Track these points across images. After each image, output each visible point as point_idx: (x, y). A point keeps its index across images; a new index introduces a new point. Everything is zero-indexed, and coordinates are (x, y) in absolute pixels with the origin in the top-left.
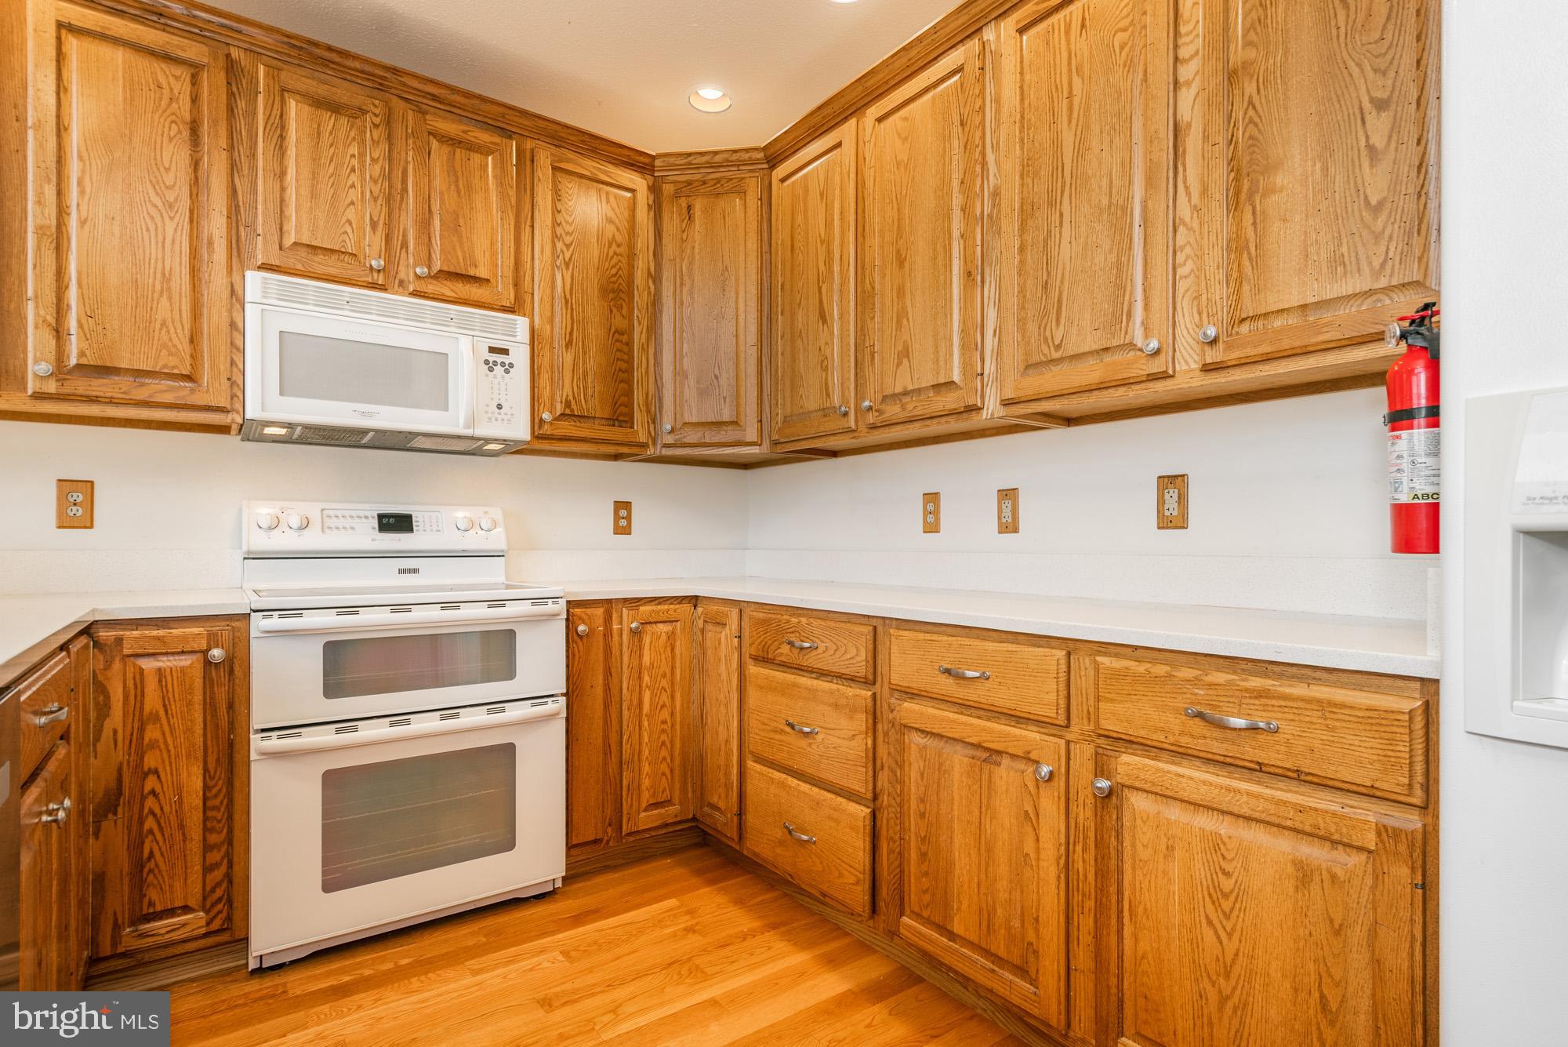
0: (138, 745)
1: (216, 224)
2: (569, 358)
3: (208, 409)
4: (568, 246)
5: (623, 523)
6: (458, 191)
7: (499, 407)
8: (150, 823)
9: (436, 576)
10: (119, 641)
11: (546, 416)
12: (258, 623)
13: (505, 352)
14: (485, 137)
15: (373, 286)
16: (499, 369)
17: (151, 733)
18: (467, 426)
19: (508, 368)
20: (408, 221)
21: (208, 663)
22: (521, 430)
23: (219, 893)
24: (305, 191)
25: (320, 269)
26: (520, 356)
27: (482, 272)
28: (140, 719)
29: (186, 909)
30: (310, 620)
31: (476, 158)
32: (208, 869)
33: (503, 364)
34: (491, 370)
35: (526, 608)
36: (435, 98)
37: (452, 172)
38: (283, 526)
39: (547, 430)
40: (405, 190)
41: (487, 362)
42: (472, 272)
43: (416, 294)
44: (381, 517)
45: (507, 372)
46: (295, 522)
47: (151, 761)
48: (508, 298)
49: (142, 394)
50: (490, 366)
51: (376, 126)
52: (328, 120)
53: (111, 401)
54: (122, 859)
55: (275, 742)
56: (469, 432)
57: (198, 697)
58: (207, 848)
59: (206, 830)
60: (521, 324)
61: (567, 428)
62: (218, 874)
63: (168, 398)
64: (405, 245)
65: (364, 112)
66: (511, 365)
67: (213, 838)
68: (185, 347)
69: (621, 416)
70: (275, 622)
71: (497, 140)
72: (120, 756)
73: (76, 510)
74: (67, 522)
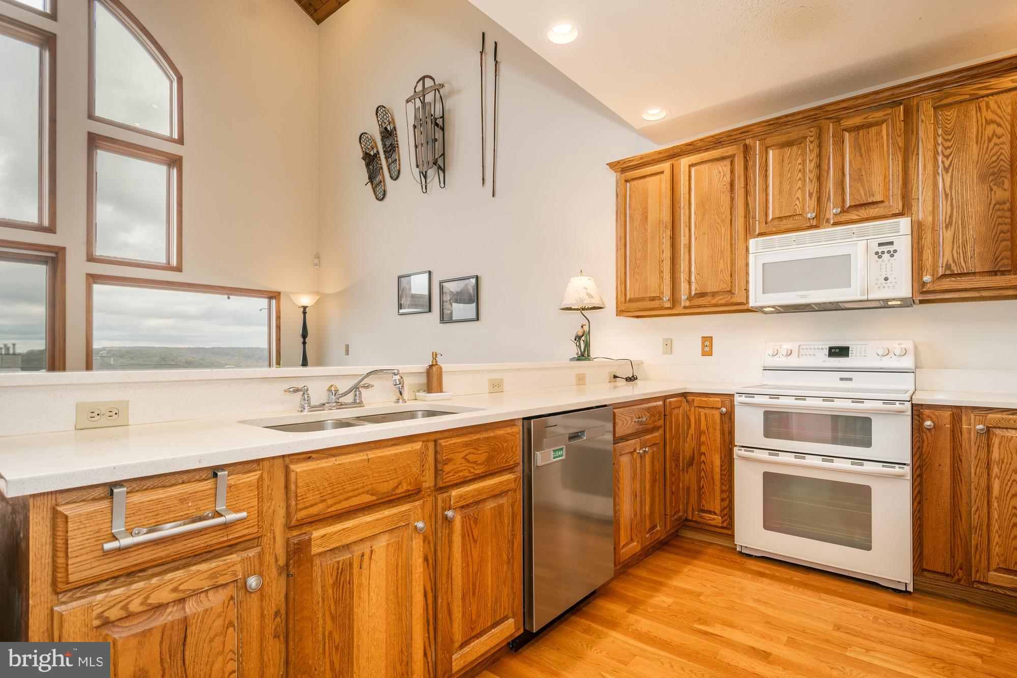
0: (700, 444)
1: (740, 222)
2: (949, 234)
3: (738, 304)
4: (947, 157)
6: (861, 156)
7: (886, 279)
8: (703, 473)
9: (860, 382)
10: (693, 400)
11: (927, 278)
12: (738, 399)
13: (891, 243)
14: (878, 115)
15: (811, 227)
16: (886, 256)
17: (703, 438)
18: (861, 295)
19: (893, 253)
20: (831, 184)
21: (721, 414)
22: (906, 291)
23: (726, 512)
24: (777, 192)
25: (783, 228)
26: (904, 245)
27: (878, 198)
28: (700, 433)
29: (715, 514)
30: (757, 400)
31: (873, 130)
32: (723, 500)
33: (889, 252)
34: (880, 257)
35: (879, 405)
36: (845, 108)
37: (857, 146)
38: (780, 355)
39: (929, 287)
40: (829, 168)
41: (877, 253)
42: (870, 200)
43: (835, 224)
44: (831, 349)
45: (892, 256)
46: (784, 353)
47: (703, 449)
48: (898, 206)
49: (714, 301)
50: (879, 255)
51: (811, 142)
52: (787, 151)
53: (705, 306)
54: (694, 486)
55: (743, 452)
56: (865, 298)
57: (718, 427)
58: (722, 491)
59: (722, 484)
60: (904, 223)
61: (947, 284)
62: (726, 503)
63: (723, 302)
64: (829, 199)
65: (805, 138)
66: (895, 251)
67: (724, 487)
68: (728, 279)
69: (1003, 267)
70: (743, 399)
71: (889, 111)
72: (694, 444)
73: (707, 349)
74: (704, 354)
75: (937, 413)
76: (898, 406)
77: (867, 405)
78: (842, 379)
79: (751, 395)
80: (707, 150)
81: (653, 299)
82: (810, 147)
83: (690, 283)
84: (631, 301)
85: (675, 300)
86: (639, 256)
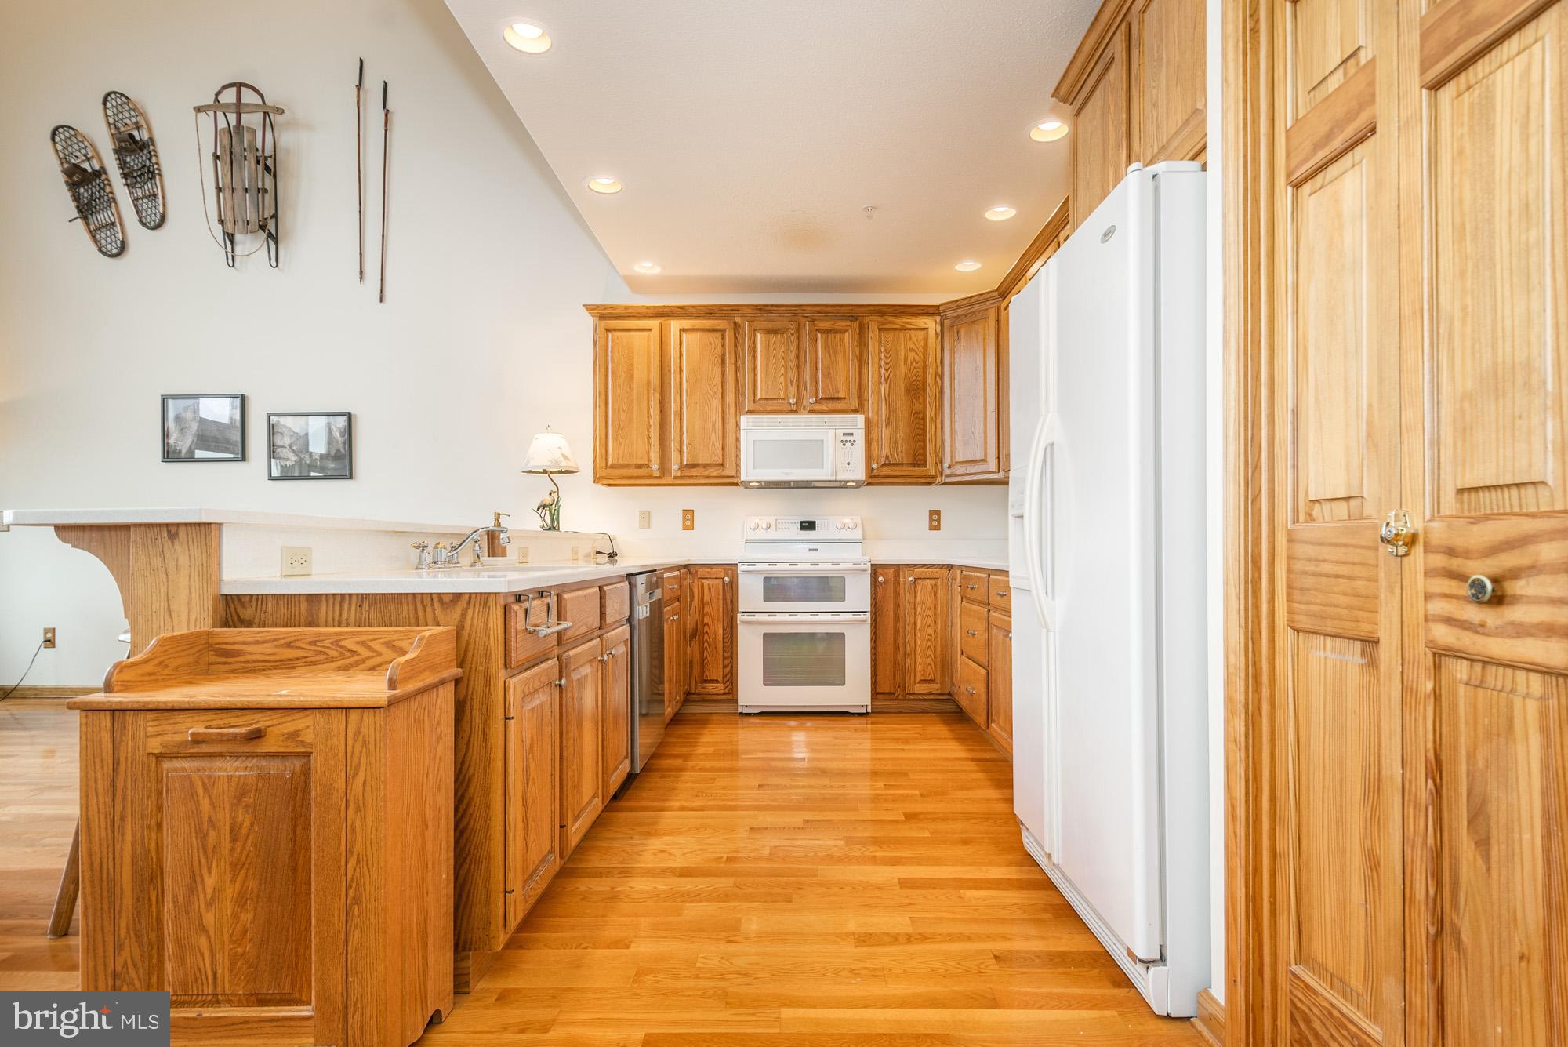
0: (703, 615)
1: (730, 398)
2: (888, 432)
3: (728, 477)
4: (887, 370)
5: (935, 523)
6: (830, 356)
7: (849, 464)
8: (706, 644)
9: (826, 553)
10: (697, 572)
11: (875, 466)
12: (741, 568)
13: (852, 434)
14: (842, 324)
15: (792, 412)
16: (848, 444)
17: (706, 609)
18: (832, 476)
19: (853, 443)
20: (807, 376)
21: (724, 583)
22: (861, 475)
23: (728, 678)
24: (763, 374)
25: (769, 408)
26: (860, 436)
27: (841, 395)
28: (703, 604)
29: (717, 681)
30: (758, 567)
31: (839, 336)
32: (725, 667)
33: (850, 441)
34: (844, 445)
35: (850, 565)
36: (818, 312)
37: (826, 347)
38: (760, 528)
39: (875, 473)
40: (806, 361)
41: (842, 441)
42: (836, 396)
43: (812, 412)
44: (801, 522)
45: (852, 445)
46: (764, 526)
47: (706, 620)
48: (855, 404)
49: (706, 473)
50: (844, 443)
51: (792, 335)
52: (772, 337)
53: (697, 477)
54: (697, 658)
55: (746, 617)
56: (834, 478)
57: (721, 597)
58: (724, 658)
59: (724, 651)
60: (860, 418)
61: (887, 471)
62: (728, 669)
63: (715, 474)
64: (806, 388)
65: (787, 329)
66: (855, 441)
67: (726, 655)
68: (720, 452)
69: (919, 461)
70: (746, 567)
71: (849, 323)
72: (697, 616)
73: (688, 522)
74: (685, 528)
75: (886, 570)
76: (863, 566)
77: (843, 566)
78: (810, 550)
79: (753, 563)
80: (698, 317)
81: (639, 466)
82: (790, 337)
83: (681, 452)
84: (613, 467)
85: (664, 469)
86: (623, 416)
